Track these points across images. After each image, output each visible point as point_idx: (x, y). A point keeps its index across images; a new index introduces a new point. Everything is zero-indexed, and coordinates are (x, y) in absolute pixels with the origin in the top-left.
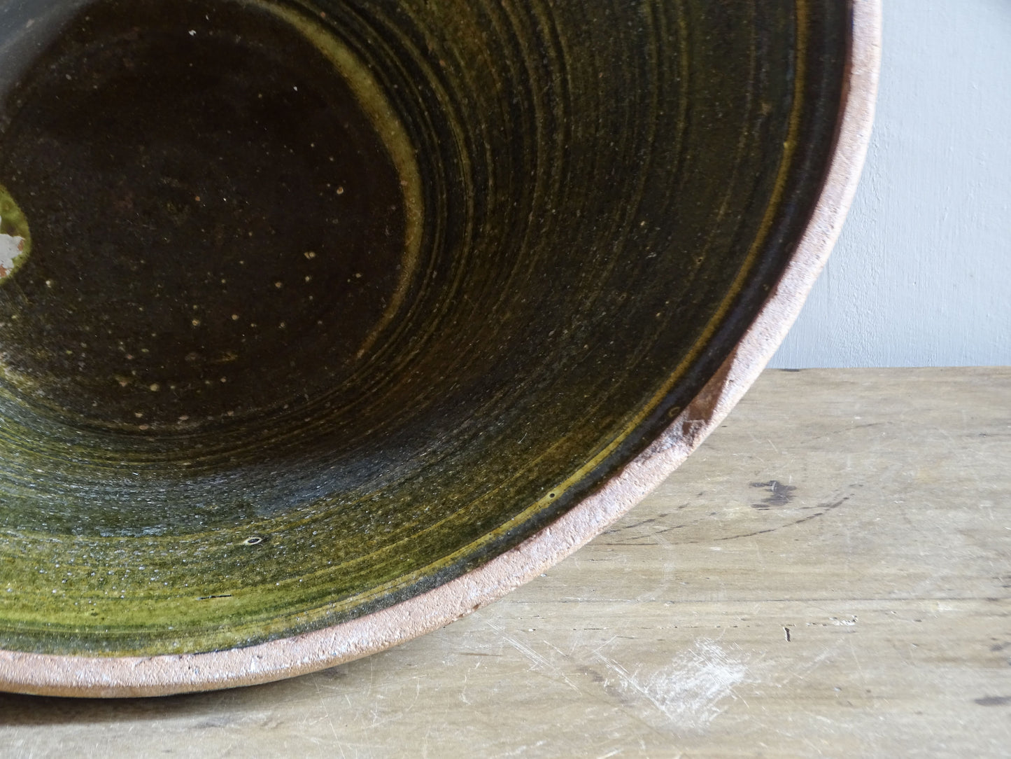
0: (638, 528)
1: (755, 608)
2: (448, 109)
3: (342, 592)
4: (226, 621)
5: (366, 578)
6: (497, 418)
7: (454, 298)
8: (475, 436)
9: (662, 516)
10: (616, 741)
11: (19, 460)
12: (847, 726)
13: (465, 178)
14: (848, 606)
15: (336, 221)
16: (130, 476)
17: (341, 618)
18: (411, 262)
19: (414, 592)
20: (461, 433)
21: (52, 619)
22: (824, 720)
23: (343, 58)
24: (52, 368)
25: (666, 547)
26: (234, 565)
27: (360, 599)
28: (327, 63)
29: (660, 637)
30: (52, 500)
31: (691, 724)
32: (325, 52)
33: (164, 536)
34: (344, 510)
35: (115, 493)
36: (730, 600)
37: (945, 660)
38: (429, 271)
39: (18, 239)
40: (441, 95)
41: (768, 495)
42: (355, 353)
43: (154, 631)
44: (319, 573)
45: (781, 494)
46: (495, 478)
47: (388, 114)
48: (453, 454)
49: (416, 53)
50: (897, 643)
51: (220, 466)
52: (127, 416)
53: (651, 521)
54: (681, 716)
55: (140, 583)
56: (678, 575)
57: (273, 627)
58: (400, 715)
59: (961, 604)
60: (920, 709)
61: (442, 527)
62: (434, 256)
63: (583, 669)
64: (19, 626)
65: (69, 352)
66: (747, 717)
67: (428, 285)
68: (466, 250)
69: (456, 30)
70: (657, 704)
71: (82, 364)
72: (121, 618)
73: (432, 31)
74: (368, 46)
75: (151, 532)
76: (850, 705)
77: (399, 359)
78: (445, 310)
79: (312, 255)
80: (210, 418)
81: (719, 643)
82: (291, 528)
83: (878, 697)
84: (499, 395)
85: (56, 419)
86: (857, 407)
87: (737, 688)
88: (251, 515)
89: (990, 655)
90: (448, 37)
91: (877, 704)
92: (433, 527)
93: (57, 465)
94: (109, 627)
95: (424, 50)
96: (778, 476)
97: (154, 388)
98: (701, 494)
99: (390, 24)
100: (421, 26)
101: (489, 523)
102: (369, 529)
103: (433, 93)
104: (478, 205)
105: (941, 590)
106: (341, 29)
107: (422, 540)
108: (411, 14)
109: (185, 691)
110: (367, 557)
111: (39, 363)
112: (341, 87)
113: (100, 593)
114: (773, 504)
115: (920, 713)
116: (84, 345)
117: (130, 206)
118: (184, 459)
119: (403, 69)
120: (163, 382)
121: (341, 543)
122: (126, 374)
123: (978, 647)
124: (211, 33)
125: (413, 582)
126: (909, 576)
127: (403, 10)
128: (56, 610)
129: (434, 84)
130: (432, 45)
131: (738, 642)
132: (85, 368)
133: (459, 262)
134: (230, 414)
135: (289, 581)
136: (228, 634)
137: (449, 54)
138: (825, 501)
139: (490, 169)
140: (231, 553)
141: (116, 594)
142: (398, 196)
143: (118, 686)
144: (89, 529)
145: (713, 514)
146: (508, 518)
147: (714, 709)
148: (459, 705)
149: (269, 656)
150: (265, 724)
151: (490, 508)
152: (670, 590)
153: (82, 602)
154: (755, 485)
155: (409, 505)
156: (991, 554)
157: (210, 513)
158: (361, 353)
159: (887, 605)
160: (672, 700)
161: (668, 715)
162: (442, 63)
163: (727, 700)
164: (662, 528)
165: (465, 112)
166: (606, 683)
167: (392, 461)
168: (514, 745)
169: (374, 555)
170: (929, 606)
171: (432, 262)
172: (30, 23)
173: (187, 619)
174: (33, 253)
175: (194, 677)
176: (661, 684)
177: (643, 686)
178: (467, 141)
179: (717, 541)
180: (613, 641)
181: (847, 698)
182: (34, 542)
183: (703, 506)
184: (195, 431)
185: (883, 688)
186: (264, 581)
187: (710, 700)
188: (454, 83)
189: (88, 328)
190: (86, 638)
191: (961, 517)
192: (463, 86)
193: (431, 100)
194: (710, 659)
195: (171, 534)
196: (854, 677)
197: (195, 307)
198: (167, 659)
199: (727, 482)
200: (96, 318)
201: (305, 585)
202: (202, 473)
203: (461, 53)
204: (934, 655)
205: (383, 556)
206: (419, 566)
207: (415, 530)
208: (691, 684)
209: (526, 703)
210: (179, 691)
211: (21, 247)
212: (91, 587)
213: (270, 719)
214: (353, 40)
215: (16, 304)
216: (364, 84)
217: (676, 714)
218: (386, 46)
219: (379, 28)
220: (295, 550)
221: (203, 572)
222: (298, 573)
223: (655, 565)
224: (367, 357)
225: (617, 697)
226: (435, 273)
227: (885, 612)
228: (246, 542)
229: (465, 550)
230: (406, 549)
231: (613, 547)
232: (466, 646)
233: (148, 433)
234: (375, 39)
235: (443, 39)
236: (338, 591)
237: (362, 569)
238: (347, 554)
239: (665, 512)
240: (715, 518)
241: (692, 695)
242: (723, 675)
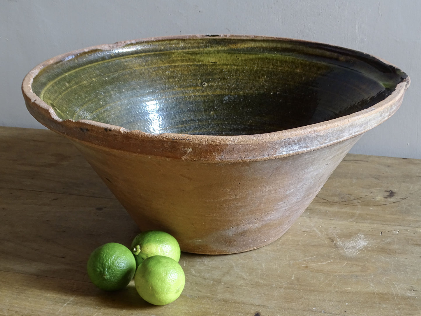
9: (361, 198)
10: (332, 258)
12: (388, 260)
14: (398, 227)
25: (359, 207)
29: (350, 231)
31: (351, 255)
36: (370, 223)
37: (417, 244)
45: (392, 194)
50: (407, 239)
53: (357, 199)
54: (349, 253)
56: (360, 215)
60: (407, 257)
66: (365, 255)
70: (345, 249)
76: (390, 254)
81: (364, 234)
87: (364, 247)
96: (392, 189)
98: (372, 193)
114: (389, 197)
131: (369, 234)
145: (373, 198)
147: (358, 252)
148: (298, 245)
154: (386, 191)
160: (349, 249)
161: (346, 252)
163: (361, 250)
164: (360, 201)
166: (334, 242)
170: (418, 230)
176: (347, 244)
177: (342, 244)
179: (372, 206)
180: (339, 231)
181: (390, 252)
183: (371, 196)
185: (400, 251)
187: (357, 250)
196: (393, 247)
199: (380, 190)
208: (354, 245)
217: (348, 252)
223: (355, 211)
225: (336, 246)
231: (346, 205)
232: (304, 229)
239: (362, 197)
240: (373, 200)
241: (354, 248)
242: (362, 243)
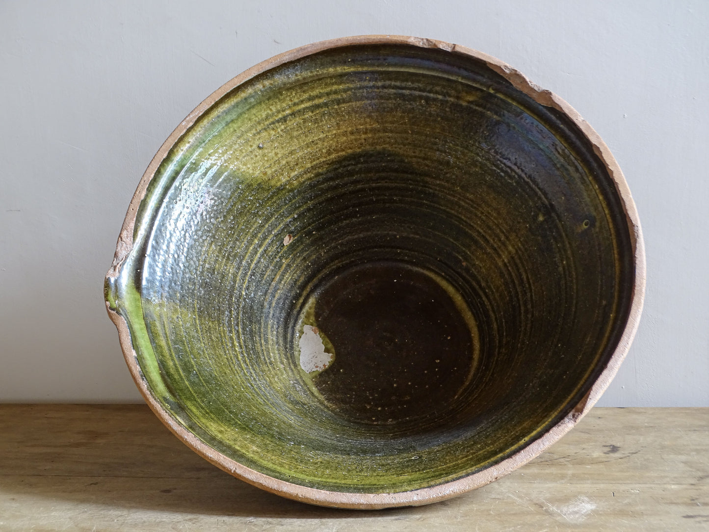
0: (559, 460)
1: (602, 486)
2: (489, 307)
3: (447, 474)
4: (405, 483)
5: (456, 469)
6: (505, 415)
7: (491, 376)
8: (497, 421)
9: (569, 456)
10: (547, 527)
11: (330, 432)
12: (634, 523)
13: (495, 333)
14: (637, 486)
15: (447, 349)
16: (370, 439)
17: (447, 482)
18: (475, 363)
19: (473, 473)
20: (492, 420)
21: (343, 482)
22: (625, 521)
23: (451, 290)
24: (342, 401)
25: (569, 466)
26: (408, 465)
27: (454, 476)
28: (444, 292)
29: (565, 494)
30: (343, 444)
31: (575, 522)
32: (444, 287)
33: (383, 456)
34: (449, 447)
35: (365, 443)
36: (593, 483)
37: (672, 503)
38: (482, 367)
39: (331, 354)
40: (486, 302)
41: (610, 449)
42: (454, 397)
43: (379, 486)
44: (439, 468)
45: (614, 449)
46: (504, 435)
47: (467, 310)
48: (489, 428)
49: (477, 287)
50: (654, 498)
51: (403, 435)
52: (369, 419)
54: (572, 519)
55: (374, 471)
56: (574, 475)
57: (422, 486)
58: (468, 517)
59: (680, 486)
61: (484, 452)
62: (484, 362)
63: (536, 504)
64: (331, 484)
65: (349, 396)
66: (596, 520)
67: (481, 372)
68: (495, 358)
69: (492, 278)
70: (563, 515)
71: (353, 400)
72: (368, 482)
73: (483, 279)
74: (459, 285)
75: (378, 455)
76: (635, 516)
77: (470, 398)
78: (487, 380)
79: (438, 361)
80: (400, 420)
81: (587, 497)
82: (429, 453)
83: (647, 515)
84: (506, 407)
85: (344, 419)
86: (646, 421)
87: (592, 511)
88: (415, 450)
89: (690, 502)
90: (489, 281)
91: (645, 517)
92: (481, 452)
93: (344, 434)
94: (363, 485)
95: (480, 286)
96: (614, 443)
97: (379, 409)
99: (468, 277)
100: (479, 277)
101: (501, 450)
102: (457, 453)
103: (484, 302)
104: (500, 342)
105: (673, 481)
106: (450, 279)
107: (477, 456)
108: (476, 273)
109: (390, 506)
110: (457, 462)
111: (338, 399)
112: (450, 300)
113: (360, 474)
114: (611, 452)
115: (661, 520)
116: (354, 393)
117: (372, 343)
118: (391, 433)
119: (473, 294)
120: (383, 406)
121: (447, 458)
122: (369, 404)
123: (686, 499)
124: (402, 281)
125: (473, 471)
126: (661, 477)
127: (473, 271)
128: (345, 479)
129: (484, 298)
130: (483, 284)
131: (594, 496)
132: (354, 401)
133: (492, 363)
134: (407, 418)
135: (428, 470)
136: (406, 488)
137: (489, 287)
138: (631, 452)
139: (504, 329)
140: (408, 461)
141: (366, 474)
142: (470, 340)
143: (367, 504)
144: (356, 454)
145: (588, 455)
146: (509, 448)
147: (584, 517)
148: (490, 514)
149: (421, 494)
150: (419, 519)
151: (502, 445)
152: (570, 480)
153: (354, 477)
154: (604, 446)
155: (473, 445)
156: (694, 470)
157: (400, 450)
158: (456, 397)
159: (652, 486)
160: (569, 514)
161: (567, 519)
162: (487, 291)
163: (589, 514)
164: (568, 460)
165: (495, 308)
166: (544, 508)
167: (467, 431)
168: (509, 527)
169: (459, 462)
170: (668, 486)
171: (483, 364)
172: (336, 277)
173: (391, 483)
174: (335, 360)
175: (394, 501)
176: (565, 509)
177: (558, 510)
178: (496, 318)
179: (588, 464)
180: (548, 495)
181: (634, 515)
182: (336, 457)
183: (584, 453)
184: (395, 424)
185: (648, 512)
186: (419, 471)
187: (583, 514)
188: (491, 298)
189: (355, 387)
190: (355, 489)
191: (683, 458)
192: (495, 299)
193: (483, 304)
194: (583, 502)
195: (386, 456)
196: (637, 508)
197: (395, 380)
198: (384, 494)
199: (594, 445)
200: (359, 383)
201: (434, 472)
202: (397, 438)
203: (494, 287)
204: (668, 502)
205: (463, 462)
206: (475, 465)
207: (474, 453)
208: (576, 509)
209: (515, 514)
210: (388, 506)
211: (332, 357)
212: (357, 472)
213: (421, 518)
214: (454, 283)
215: (329, 378)
216: (458, 299)
217: (569, 519)
218: (466, 285)
219: (464, 278)
220: (431, 460)
221: (397, 468)
222: (432, 468)
223: (565, 472)
224: (458, 398)
225: (548, 513)
226: (484, 368)
227: (651, 488)
228: (413, 458)
229: (493, 459)
230: (471, 459)
231: (549, 466)
232: (493, 496)
233: (377, 425)
234: (462, 282)
235: (487, 282)
236: (446, 474)
237: (455, 466)
238: (449, 461)
239: (570, 454)
240: (589, 457)
241: (576, 513)
242: (588, 507)
